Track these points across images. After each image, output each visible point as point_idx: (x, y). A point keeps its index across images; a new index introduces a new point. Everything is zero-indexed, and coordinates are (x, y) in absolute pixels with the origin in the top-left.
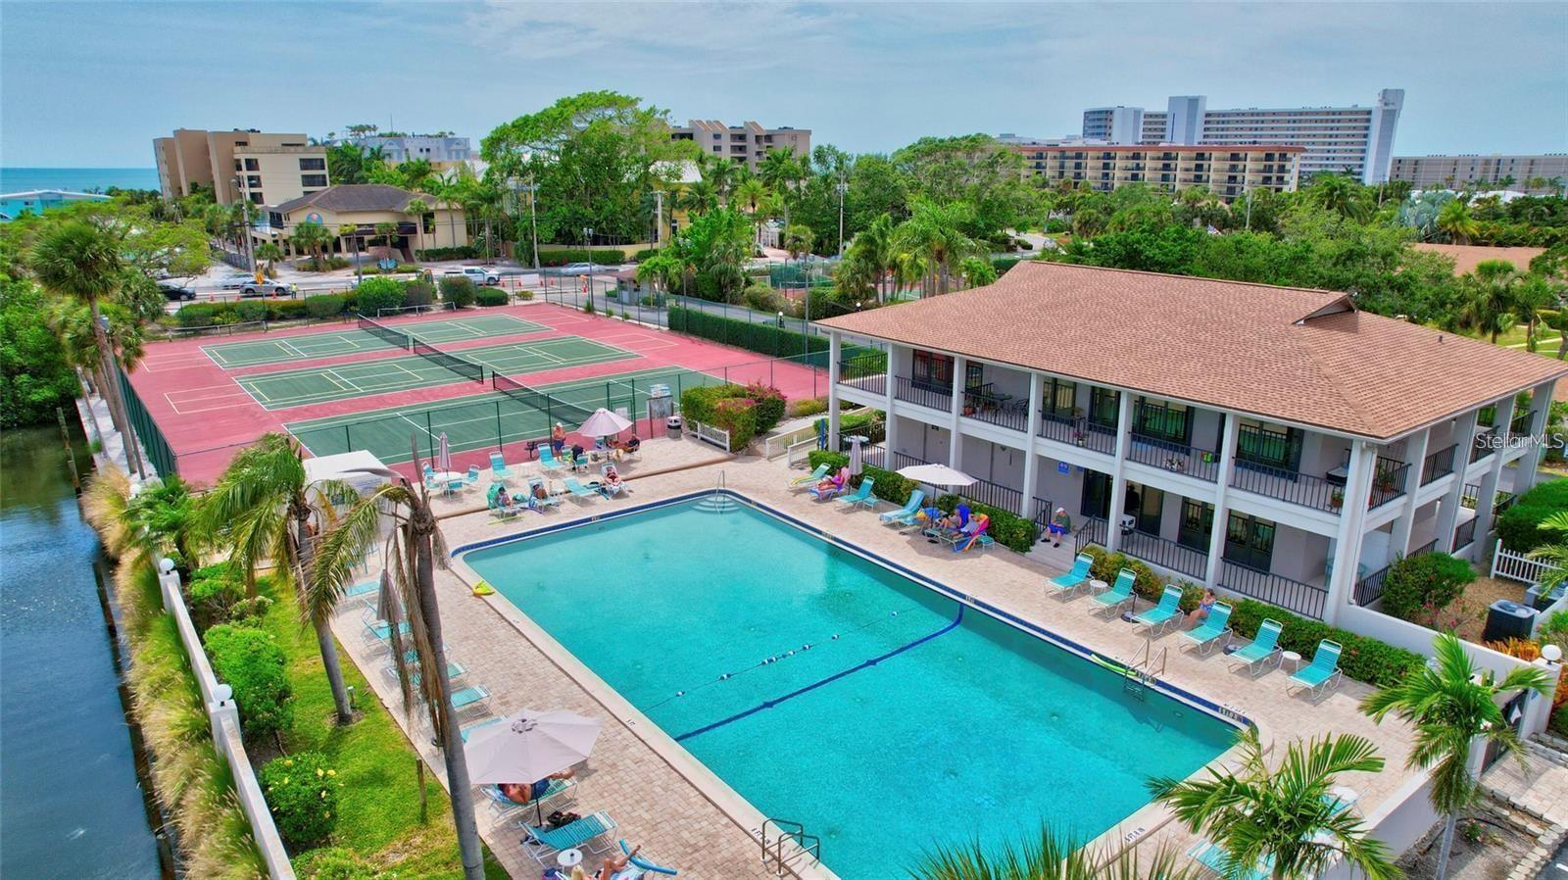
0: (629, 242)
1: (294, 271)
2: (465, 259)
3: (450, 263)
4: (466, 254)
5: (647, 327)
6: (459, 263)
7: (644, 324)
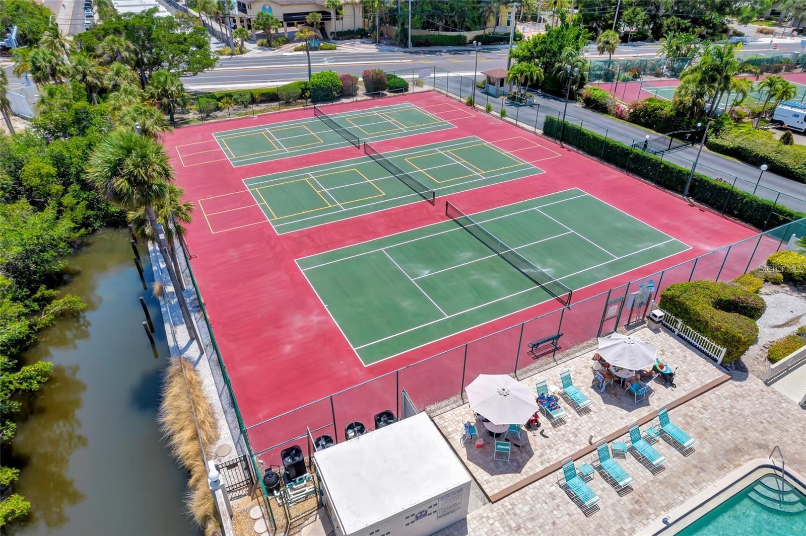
0: (468, 29)
1: (256, 45)
2: (361, 38)
3: (352, 41)
4: (360, 34)
5: (522, 128)
6: (358, 41)
7: (520, 124)
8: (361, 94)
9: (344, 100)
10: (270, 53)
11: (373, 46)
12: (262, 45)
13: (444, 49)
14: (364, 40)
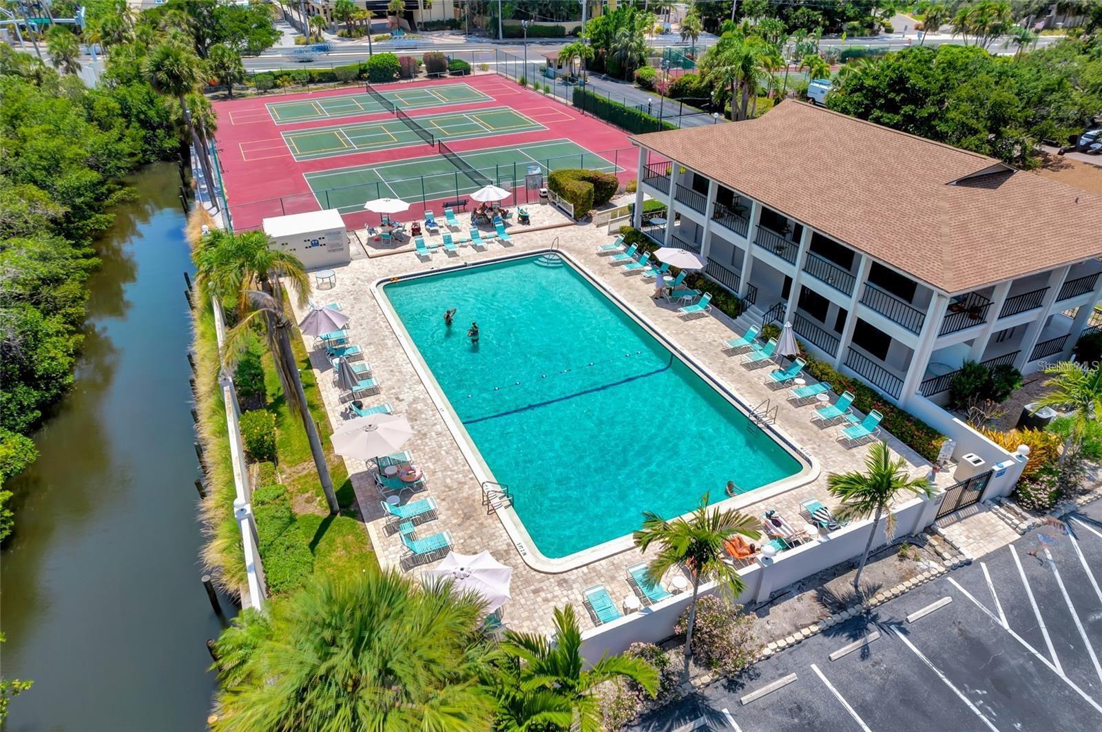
0: (568, 20)
1: (336, 36)
2: (451, 29)
3: (441, 32)
4: (452, 25)
5: (558, 102)
6: (447, 33)
7: (557, 98)
8: (422, 77)
9: (402, 81)
10: (349, 43)
11: (462, 37)
12: (342, 35)
13: (538, 40)
14: (454, 31)
